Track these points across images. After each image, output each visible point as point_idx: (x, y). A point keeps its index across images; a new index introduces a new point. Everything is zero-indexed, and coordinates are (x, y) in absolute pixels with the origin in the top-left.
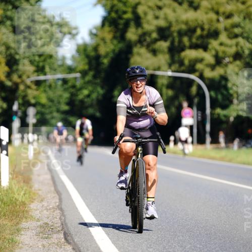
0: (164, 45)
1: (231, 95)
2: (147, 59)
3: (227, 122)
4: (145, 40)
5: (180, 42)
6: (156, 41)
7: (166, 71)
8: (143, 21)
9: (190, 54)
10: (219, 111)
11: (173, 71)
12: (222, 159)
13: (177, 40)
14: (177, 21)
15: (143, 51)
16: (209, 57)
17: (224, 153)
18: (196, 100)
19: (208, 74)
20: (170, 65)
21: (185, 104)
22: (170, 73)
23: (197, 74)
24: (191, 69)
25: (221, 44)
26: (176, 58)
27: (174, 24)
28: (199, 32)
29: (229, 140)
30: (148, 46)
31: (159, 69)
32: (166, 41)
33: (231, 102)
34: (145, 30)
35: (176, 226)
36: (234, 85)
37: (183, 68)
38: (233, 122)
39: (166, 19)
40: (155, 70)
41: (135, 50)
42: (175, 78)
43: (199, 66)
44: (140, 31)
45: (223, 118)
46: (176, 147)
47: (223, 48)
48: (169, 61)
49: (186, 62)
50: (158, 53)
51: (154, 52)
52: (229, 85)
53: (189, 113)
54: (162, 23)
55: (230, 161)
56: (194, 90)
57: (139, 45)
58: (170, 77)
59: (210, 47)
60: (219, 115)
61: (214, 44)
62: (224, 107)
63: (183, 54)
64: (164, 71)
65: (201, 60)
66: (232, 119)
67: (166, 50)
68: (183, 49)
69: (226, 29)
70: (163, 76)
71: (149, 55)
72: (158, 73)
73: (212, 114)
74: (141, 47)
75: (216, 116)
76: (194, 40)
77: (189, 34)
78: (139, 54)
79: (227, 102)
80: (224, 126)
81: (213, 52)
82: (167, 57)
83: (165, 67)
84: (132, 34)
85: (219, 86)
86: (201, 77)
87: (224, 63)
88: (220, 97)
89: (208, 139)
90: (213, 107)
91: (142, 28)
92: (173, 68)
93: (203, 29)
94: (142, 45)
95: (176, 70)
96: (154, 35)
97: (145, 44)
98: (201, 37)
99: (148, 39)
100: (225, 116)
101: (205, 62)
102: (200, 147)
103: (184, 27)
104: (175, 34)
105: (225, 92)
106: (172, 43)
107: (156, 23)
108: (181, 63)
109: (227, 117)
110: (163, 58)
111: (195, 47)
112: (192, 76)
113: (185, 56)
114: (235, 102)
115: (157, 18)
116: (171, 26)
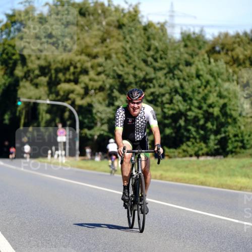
0: (44, 80)
1: (95, 119)
2: (30, 90)
3: (92, 139)
4: (29, 76)
5: (56, 77)
6: (38, 76)
7: (46, 100)
8: (28, 61)
9: (64, 87)
10: (86, 131)
11: (51, 100)
12: (88, 168)
13: (54, 76)
14: (54, 61)
15: (28, 84)
16: (79, 88)
17: (90, 164)
18: (68, 123)
19: (79, 102)
20: (48, 96)
21: (60, 126)
22: (48, 102)
23: (70, 102)
24: (66, 98)
25: (90, 80)
26: (53, 90)
27: (52, 64)
28: (72, 69)
29: (93, 154)
30: (31, 81)
31: (40, 98)
32: (45, 77)
33: (96, 124)
34: (29, 68)
36: (98, 112)
37: (59, 98)
38: (97, 140)
39: (45, 59)
40: (37, 99)
41: (21, 84)
42: (53, 105)
43: (71, 96)
44: (25, 69)
45: (90, 137)
46: (53, 159)
47: (91, 83)
48: (48, 92)
49: (61, 93)
50: (39, 86)
51: (36, 86)
52: (94, 111)
54: (42, 63)
55: (94, 169)
56: (67, 114)
57: (24, 80)
58: (48, 104)
59: (80, 80)
60: (86, 134)
61: (84, 79)
62: (90, 128)
63: (59, 87)
64: (43, 100)
65: (72, 92)
66: (96, 137)
67: (46, 84)
68: (59, 83)
69: (92, 67)
70: (43, 104)
71: (32, 88)
72: (39, 101)
73: (80, 133)
74: (26, 82)
75: (83, 135)
76: (68, 76)
77: (64, 71)
78: (24, 87)
79: (92, 125)
80: (90, 142)
81: (83, 85)
82: (46, 89)
83: (44, 97)
84: (19, 72)
85: (86, 111)
86: (73, 104)
87: (90, 94)
88: (86, 121)
89: (78, 153)
90: (81, 128)
91: (27, 67)
92: (51, 97)
93: (75, 67)
94: (27, 80)
95: (53, 99)
96: (37, 72)
97: (29, 79)
98: (74, 73)
99: (32, 75)
100: (91, 135)
101: (76, 92)
102: (71, 159)
103: (59, 65)
104: (53, 71)
105: (90, 116)
106: (50, 78)
107: (38, 62)
108: (57, 94)
109: (92, 136)
110: (43, 90)
111: (68, 81)
112: (65, 104)
113: (61, 88)
114: (99, 124)
115: (39, 59)
116: (50, 65)
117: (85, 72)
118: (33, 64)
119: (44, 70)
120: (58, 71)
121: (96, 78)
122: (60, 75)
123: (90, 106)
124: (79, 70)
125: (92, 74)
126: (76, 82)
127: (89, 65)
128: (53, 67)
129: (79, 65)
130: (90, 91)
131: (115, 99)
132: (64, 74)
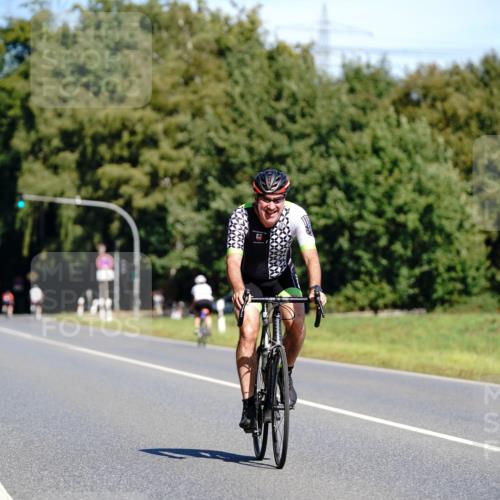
0: (70, 157)
1: (172, 236)
2: (43, 178)
3: (166, 275)
4: (41, 150)
5: (95, 152)
6: (58, 150)
7: (74, 198)
8: (39, 121)
9: (110, 171)
10: (154, 259)
11: (84, 198)
13: (89, 150)
14: (90, 120)
15: (38, 166)
16: (139, 175)
17: (161, 324)
18: (119, 243)
19: (140, 202)
20: (79, 189)
21: (102, 249)
22: (79, 201)
23: (121, 201)
24: (113, 194)
25: (163, 158)
26: (88, 177)
27: (87, 126)
28: (126, 137)
29: (168, 306)
30: (45, 160)
31: (62, 194)
32: (72, 151)
33: (174, 246)
34: (40, 135)
35: (86, 436)
36: (178, 221)
37: (100, 193)
38: (176, 275)
39: (73, 117)
40: (55, 196)
41: (25, 165)
42: (88, 209)
43: (125, 190)
44: (33, 136)
47: (164, 164)
48: (78, 182)
49: (105, 184)
50: (60, 171)
51: (55, 169)
52: (170, 220)
53: (107, 263)
54: (67, 124)
55: (170, 336)
56: (115, 226)
57: (31, 158)
58: (78, 206)
59: (142, 159)
61: (149, 156)
62: (162, 254)
63: (100, 171)
64: (69, 197)
65: (126, 181)
66: (173, 272)
67: (73, 166)
68: (99, 165)
69: (166, 132)
70: (68, 205)
71: (47, 173)
72: (59, 200)
74: (34, 162)
76: (117, 150)
77: (109, 140)
78: (31, 172)
79: (167, 246)
81: (147, 168)
82: (75, 175)
83: (72, 191)
84: (20, 141)
85: (154, 220)
86: (128, 206)
87: (162, 186)
88: (153, 239)
89: (137, 302)
91: (37, 131)
92: (84, 192)
93: (133, 133)
94: (36, 158)
95: (88, 196)
96: (56, 142)
97: (41, 155)
98: (129, 145)
99: (46, 149)
100: (163, 268)
101: (134, 183)
103: (100, 129)
104: (88, 141)
105: (161, 230)
106: (83, 154)
107: (59, 123)
108: (97, 186)
109: (166, 269)
110: (69, 178)
111: (118, 160)
112: (112, 206)
113: (103, 174)
114: (179, 246)
115: (60, 115)
116: (81, 128)
117: (152, 142)
118: (49, 127)
119: (70, 139)
120: (97, 139)
121: (174, 153)
122: (103, 149)
123: (162, 209)
124: (139, 138)
125: (165, 146)
126: (134, 162)
127: (159, 127)
128: (89, 131)
129: (139, 128)
130: (163, 179)
131: (210, 196)
132: (111, 146)
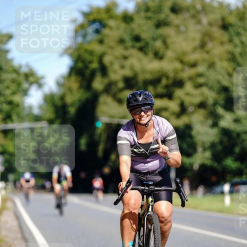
6: (121, 90)
8: (110, 71)
28: (164, 82)
30: (114, 96)
32: (131, 90)
36: (199, 133)
39: (132, 68)
44: (106, 81)
50: (124, 102)
51: (120, 102)
52: (194, 133)
54: (127, 73)
59: (175, 95)
65: (165, 109)
66: (196, 167)
69: (191, 78)
76: (159, 90)
79: (190, 151)
81: (178, 102)
84: (98, 84)
91: (109, 78)
96: (121, 85)
98: (167, 87)
99: (114, 88)
101: (170, 110)
104: (141, 84)
107: (122, 72)
109: (191, 165)
111: (160, 96)
114: (200, 149)
115: (122, 67)
117: (179, 84)
118: (117, 74)
119: (129, 82)
120: (147, 83)
121: (194, 92)
122: (150, 89)
123: (188, 127)
125: (189, 87)
126: (170, 96)
127: (186, 75)
128: (141, 77)
129: (171, 74)
132: (155, 87)
